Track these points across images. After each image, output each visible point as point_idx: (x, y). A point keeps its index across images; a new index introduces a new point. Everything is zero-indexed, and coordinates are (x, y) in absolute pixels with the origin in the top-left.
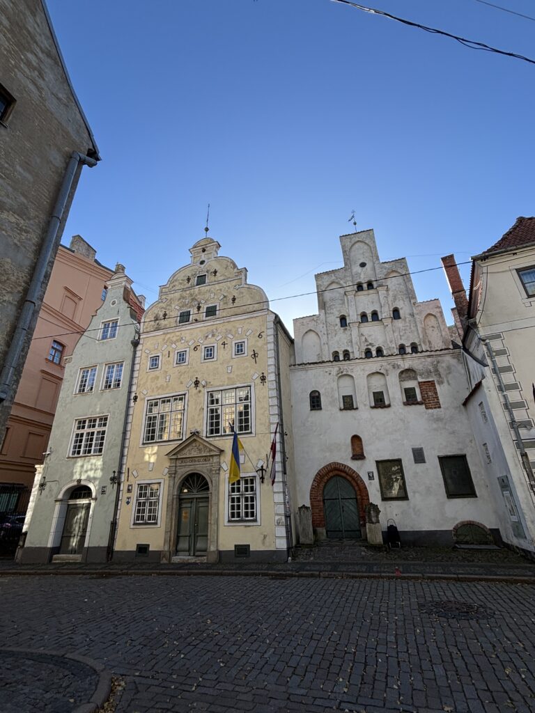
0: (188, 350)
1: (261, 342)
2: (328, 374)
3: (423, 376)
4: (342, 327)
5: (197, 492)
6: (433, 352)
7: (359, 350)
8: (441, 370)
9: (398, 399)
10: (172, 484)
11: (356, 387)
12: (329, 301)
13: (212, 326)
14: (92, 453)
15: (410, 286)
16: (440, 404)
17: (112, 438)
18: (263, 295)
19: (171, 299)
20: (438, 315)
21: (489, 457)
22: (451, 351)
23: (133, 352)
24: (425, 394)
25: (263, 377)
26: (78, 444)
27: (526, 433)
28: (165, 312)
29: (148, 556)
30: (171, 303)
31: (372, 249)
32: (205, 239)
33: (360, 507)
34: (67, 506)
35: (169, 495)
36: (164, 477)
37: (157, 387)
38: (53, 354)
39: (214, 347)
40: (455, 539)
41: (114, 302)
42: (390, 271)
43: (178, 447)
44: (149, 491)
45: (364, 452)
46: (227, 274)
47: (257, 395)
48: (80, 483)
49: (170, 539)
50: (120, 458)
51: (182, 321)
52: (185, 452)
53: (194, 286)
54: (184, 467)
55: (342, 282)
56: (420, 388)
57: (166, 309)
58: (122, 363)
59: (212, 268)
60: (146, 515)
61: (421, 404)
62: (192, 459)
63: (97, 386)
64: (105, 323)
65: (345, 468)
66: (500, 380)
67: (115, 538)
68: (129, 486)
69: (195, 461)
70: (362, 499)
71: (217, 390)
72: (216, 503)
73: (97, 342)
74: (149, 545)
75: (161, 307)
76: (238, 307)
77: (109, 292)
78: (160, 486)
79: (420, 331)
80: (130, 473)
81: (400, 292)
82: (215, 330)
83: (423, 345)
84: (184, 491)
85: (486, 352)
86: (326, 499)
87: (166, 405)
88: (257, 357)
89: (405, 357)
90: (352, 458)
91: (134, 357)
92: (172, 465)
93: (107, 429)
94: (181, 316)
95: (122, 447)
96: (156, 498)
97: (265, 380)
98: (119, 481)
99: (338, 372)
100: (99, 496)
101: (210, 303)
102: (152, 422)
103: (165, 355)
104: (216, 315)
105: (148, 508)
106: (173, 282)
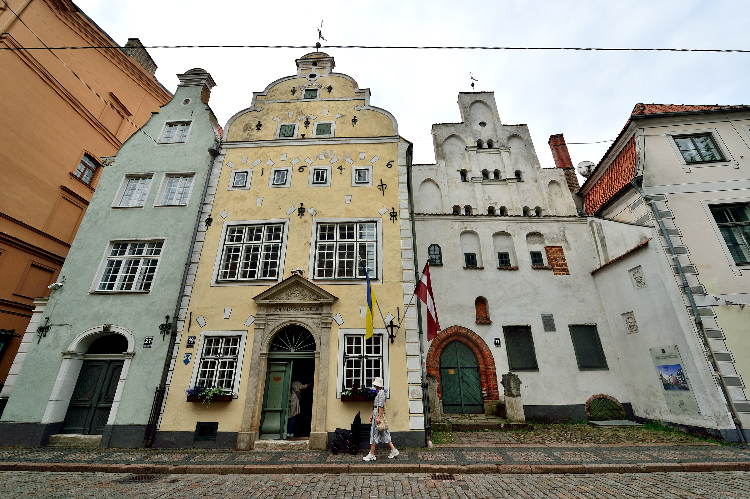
0: (290, 169)
1: (389, 172)
2: (450, 228)
3: (550, 240)
4: (463, 181)
5: (295, 351)
6: (561, 218)
7: (484, 207)
8: (568, 237)
9: (526, 261)
10: (259, 338)
11: (481, 245)
12: (448, 153)
13: (324, 146)
14: (133, 289)
15: (532, 152)
16: (568, 271)
17: (168, 271)
18: (393, 120)
19: (268, 109)
20: (562, 183)
21: (632, 327)
22: (578, 218)
23: (209, 163)
24: (553, 259)
25: (393, 212)
26: (111, 274)
27: (698, 300)
28: (260, 122)
29: (214, 440)
30: (268, 113)
31: (493, 111)
32: (317, 52)
33: (484, 377)
34: (82, 362)
35: (253, 353)
36: (247, 328)
37: (243, 210)
38: (82, 171)
39: (327, 170)
40: (588, 415)
41: (187, 101)
42: (512, 134)
43: (272, 289)
44: (222, 346)
45: (489, 316)
46: (345, 93)
47: (385, 234)
48: (108, 329)
49: (253, 415)
50: (178, 299)
51: (283, 136)
52: (282, 297)
53: (301, 99)
54: (278, 316)
55: (462, 136)
56: (547, 253)
57: (261, 119)
58: (191, 175)
59: (326, 84)
60: (216, 379)
61: (550, 269)
62: (292, 306)
63: (150, 200)
64: (170, 124)
65: (468, 332)
66: (669, 242)
67: (161, 412)
68: (189, 338)
69: (295, 310)
70: (486, 369)
71: (331, 222)
72: (327, 367)
73: (156, 145)
74: (218, 423)
75: (254, 116)
76: (361, 129)
77: (181, 89)
78: (240, 340)
79: (546, 196)
80: (193, 320)
81: (522, 156)
82: (328, 151)
83: (549, 209)
84: (276, 349)
85: (650, 212)
86: (443, 368)
87: (254, 234)
88: (385, 188)
89: (533, 219)
90: (476, 322)
91: (211, 169)
92: (260, 312)
93: (160, 258)
94: (282, 129)
95: (182, 284)
96: (232, 356)
97: (396, 216)
98: (174, 330)
99: (461, 227)
100: (140, 350)
101: (322, 120)
102: (232, 254)
103: (257, 172)
104: (330, 134)
105: (219, 369)
106: (273, 91)
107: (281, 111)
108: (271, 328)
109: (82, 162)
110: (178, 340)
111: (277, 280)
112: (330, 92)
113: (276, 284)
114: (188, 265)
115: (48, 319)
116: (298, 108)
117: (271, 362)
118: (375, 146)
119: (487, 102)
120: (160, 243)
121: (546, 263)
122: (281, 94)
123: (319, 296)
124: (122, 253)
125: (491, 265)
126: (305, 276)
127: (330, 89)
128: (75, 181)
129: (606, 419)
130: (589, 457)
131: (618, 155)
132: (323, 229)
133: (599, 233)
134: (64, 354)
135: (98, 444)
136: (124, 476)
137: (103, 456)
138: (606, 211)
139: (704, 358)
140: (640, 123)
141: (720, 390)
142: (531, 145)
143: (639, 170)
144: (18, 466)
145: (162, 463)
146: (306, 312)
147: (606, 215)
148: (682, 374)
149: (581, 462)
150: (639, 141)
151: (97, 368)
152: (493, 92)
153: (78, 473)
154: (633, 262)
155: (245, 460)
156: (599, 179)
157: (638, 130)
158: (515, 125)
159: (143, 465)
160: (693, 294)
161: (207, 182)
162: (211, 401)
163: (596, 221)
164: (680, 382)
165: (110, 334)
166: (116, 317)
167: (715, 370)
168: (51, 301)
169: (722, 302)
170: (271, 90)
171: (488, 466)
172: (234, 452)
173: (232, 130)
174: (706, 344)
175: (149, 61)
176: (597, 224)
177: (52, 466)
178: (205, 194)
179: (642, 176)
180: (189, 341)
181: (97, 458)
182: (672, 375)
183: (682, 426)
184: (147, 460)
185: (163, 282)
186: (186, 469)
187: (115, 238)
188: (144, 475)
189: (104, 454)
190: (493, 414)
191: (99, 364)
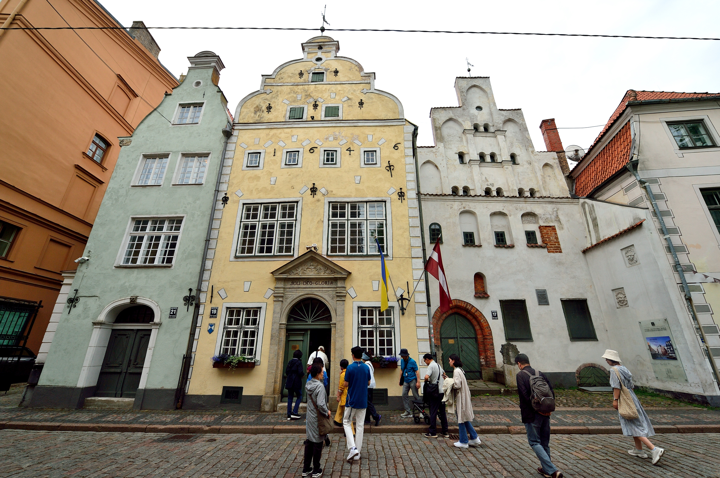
0: (301, 150)
1: (396, 154)
2: (450, 208)
3: (544, 220)
4: (461, 163)
5: (312, 322)
6: (554, 199)
7: (481, 188)
8: (561, 217)
9: (521, 240)
10: (278, 310)
11: (479, 224)
12: (447, 136)
13: (333, 128)
14: (156, 263)
15: (527, 136)
16: (561, 249)
17: (189, 247)
18: (398, 104)
19: (277, 92)
20: (555, 166)
21: (622, 302)
22: (570, 200)
23: (223, 144)
24: (547, 238)
25: (401, 192)
26: (134, 249)
27: (689, 277)
28: (269, 104)
29: (240, 403)
30: (278, 96)
31: (489, 96)
32: (322, 36)
33: (481, 347)
34: (110, 332)
35: (273, 323)
36: (266, 300)
37: (257, 189)
38: (94, 150)
39: (336, 151)
40: (578, 381)
41: (198, 84)
42: (507, 118)
43: (289, 264)
44: (243, 317)
45: (487, 290)
46: (351, 76)
47: (394, 213)
48: (135, 301)
49: (275, 381)
50: (200, 273)
51: (293, 118)
52: (298, 272)
53: (308, 82)
54: (295, 290)
55: (460, 120)
56: (541, 232)
57: (271, 101)
58: (206, 155)
59: (332, 68)
60: (239, 347)
61: (544, 248)
62: (308, 280)
63: (168, 179)
64: (183, 106)
65: (467, 305)
66: (662, 223)
67: (189, 377)
68: (212, 309)
69: (311, 283)
70: (484, 339)
71: (342, 201)
72: (342, 337)
73: (171, 126)
74: (242, 387)
75: (264, 99)
76: (367, 112)
77: (192, 71)
78: (260, 311)
79: (540, 178)
80: (215, 292)
81: (517, 140)
82: (337, 133)
83: (543, 191)
84: (292, 319)
85: (644, 195)
86: (443, 338)
87: (269, 212)
88: (393, 169)
89: (528, 200)
90: (475, 296)
91: (225, 150)
92: (278, 286)
93: (180, 234)
94: (292, 111)
95: (203, 259)
96: (253, 326)
97: (403, 196)
98: (197, 302)
99: (460, 207)
100: (166, 321)
101: (330, 103)
102: (249, 230)
103: (269, 153)
104: (338, 116)
105: (241, 338)
106: (281, 74)
107: (289, 93)
108: (289, 301)
109: (94, 142)
110: (201, 311)
111: (293, 256)
112: (336, 75)
113: (292, 259)
114: (208, 241)
115: (76, 291)
116: (306, 91)
117: (290, 332)
118: (382, 128)
119: (484, 87)
120: (179, 220)
121: (539, 241)
122: (289, 76)
123: (333, 271)
124: (144, 229)
125: (489, 243)
126: (319, 252)
127: (336, 72)
128: (87, 160)
129: (595, 386)
130: (589, 419)
131: (612, 140)
132: (335, 208)
133: (591, 213)
134: (94, 324)
135: (131, 406)
136: (163, 436)
137: (139, 417)
138: (599, 193)
139: (693, 331)
140: (635, 109)
141: (707, 360)
142: (526, 129)
143: (634, 154)
144: (62, 426)
145: (195, 423)
146: (322, 286)
147: (599, 196)
148: (671, 345)
149: (584, 424)
150: (634, 127)
151: (125, 337)
152: (489, 77)
153: (119, 433)
154: (625, 242)
155: (272, 421)
156: (591, 163)
157: (634, 116)
158: (510, 110)
159: (179, 426)
160: (684, 271)
161: (222, 162)
162: (236, 367)
163: (588, 202)
164: (668, 352)
165: (136, 305)
166: (141, 289)
167: (702, 342)
168: (79, 274)
169: (710, 279)
170: (279, 73)
171: (500, 427)
172: (260, 413)
173: (243, 112)
174: (695, 318)
175: (153, 43)
176: (589, 206)
177: (94, 427)
178: (220, 174)
179: (638, 160)
180: (212, 312)
181: (134, 419)
182: (660, 346)
183: (669, 392)
184: (181, 421)
185: (184, 257)
186: (220, 429)
187: (136, 215)
188: (181, 434)
189: (138, 415)
190: (490, 380)
191: (127, 333)
